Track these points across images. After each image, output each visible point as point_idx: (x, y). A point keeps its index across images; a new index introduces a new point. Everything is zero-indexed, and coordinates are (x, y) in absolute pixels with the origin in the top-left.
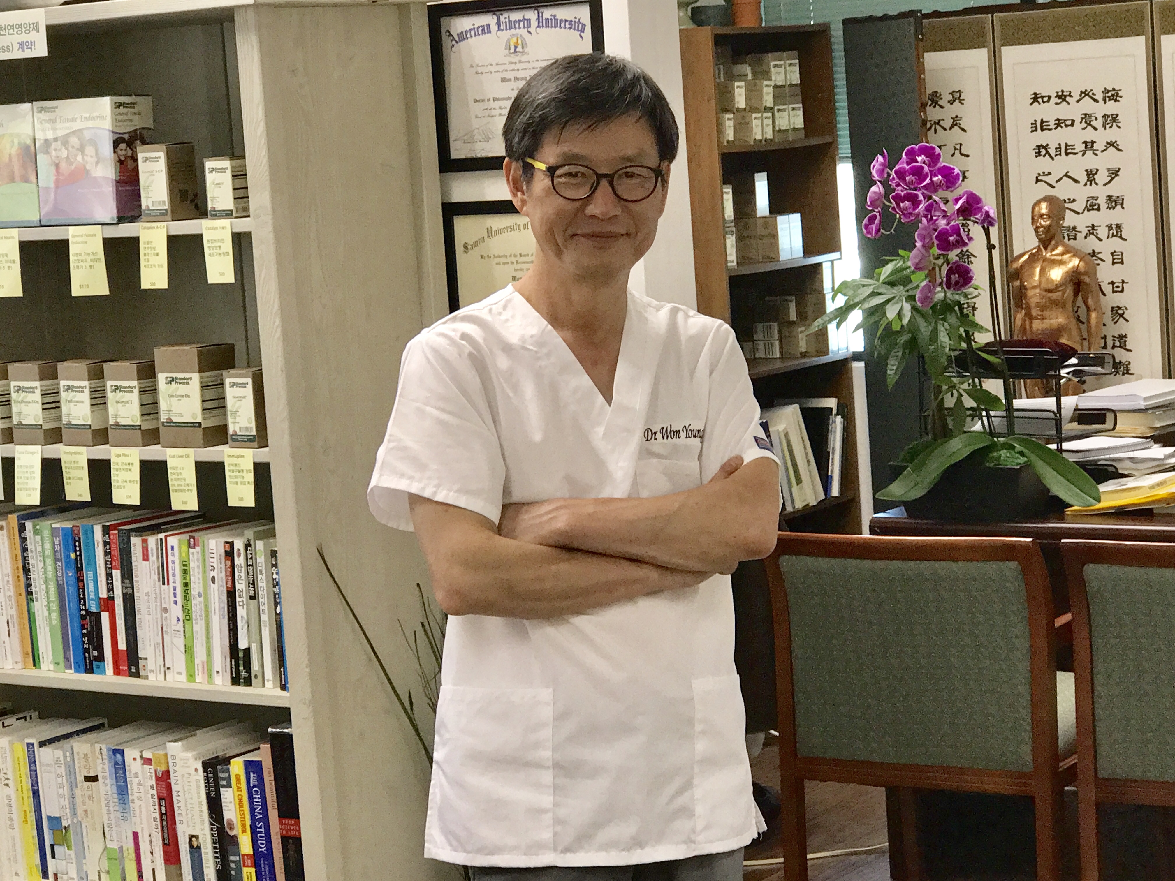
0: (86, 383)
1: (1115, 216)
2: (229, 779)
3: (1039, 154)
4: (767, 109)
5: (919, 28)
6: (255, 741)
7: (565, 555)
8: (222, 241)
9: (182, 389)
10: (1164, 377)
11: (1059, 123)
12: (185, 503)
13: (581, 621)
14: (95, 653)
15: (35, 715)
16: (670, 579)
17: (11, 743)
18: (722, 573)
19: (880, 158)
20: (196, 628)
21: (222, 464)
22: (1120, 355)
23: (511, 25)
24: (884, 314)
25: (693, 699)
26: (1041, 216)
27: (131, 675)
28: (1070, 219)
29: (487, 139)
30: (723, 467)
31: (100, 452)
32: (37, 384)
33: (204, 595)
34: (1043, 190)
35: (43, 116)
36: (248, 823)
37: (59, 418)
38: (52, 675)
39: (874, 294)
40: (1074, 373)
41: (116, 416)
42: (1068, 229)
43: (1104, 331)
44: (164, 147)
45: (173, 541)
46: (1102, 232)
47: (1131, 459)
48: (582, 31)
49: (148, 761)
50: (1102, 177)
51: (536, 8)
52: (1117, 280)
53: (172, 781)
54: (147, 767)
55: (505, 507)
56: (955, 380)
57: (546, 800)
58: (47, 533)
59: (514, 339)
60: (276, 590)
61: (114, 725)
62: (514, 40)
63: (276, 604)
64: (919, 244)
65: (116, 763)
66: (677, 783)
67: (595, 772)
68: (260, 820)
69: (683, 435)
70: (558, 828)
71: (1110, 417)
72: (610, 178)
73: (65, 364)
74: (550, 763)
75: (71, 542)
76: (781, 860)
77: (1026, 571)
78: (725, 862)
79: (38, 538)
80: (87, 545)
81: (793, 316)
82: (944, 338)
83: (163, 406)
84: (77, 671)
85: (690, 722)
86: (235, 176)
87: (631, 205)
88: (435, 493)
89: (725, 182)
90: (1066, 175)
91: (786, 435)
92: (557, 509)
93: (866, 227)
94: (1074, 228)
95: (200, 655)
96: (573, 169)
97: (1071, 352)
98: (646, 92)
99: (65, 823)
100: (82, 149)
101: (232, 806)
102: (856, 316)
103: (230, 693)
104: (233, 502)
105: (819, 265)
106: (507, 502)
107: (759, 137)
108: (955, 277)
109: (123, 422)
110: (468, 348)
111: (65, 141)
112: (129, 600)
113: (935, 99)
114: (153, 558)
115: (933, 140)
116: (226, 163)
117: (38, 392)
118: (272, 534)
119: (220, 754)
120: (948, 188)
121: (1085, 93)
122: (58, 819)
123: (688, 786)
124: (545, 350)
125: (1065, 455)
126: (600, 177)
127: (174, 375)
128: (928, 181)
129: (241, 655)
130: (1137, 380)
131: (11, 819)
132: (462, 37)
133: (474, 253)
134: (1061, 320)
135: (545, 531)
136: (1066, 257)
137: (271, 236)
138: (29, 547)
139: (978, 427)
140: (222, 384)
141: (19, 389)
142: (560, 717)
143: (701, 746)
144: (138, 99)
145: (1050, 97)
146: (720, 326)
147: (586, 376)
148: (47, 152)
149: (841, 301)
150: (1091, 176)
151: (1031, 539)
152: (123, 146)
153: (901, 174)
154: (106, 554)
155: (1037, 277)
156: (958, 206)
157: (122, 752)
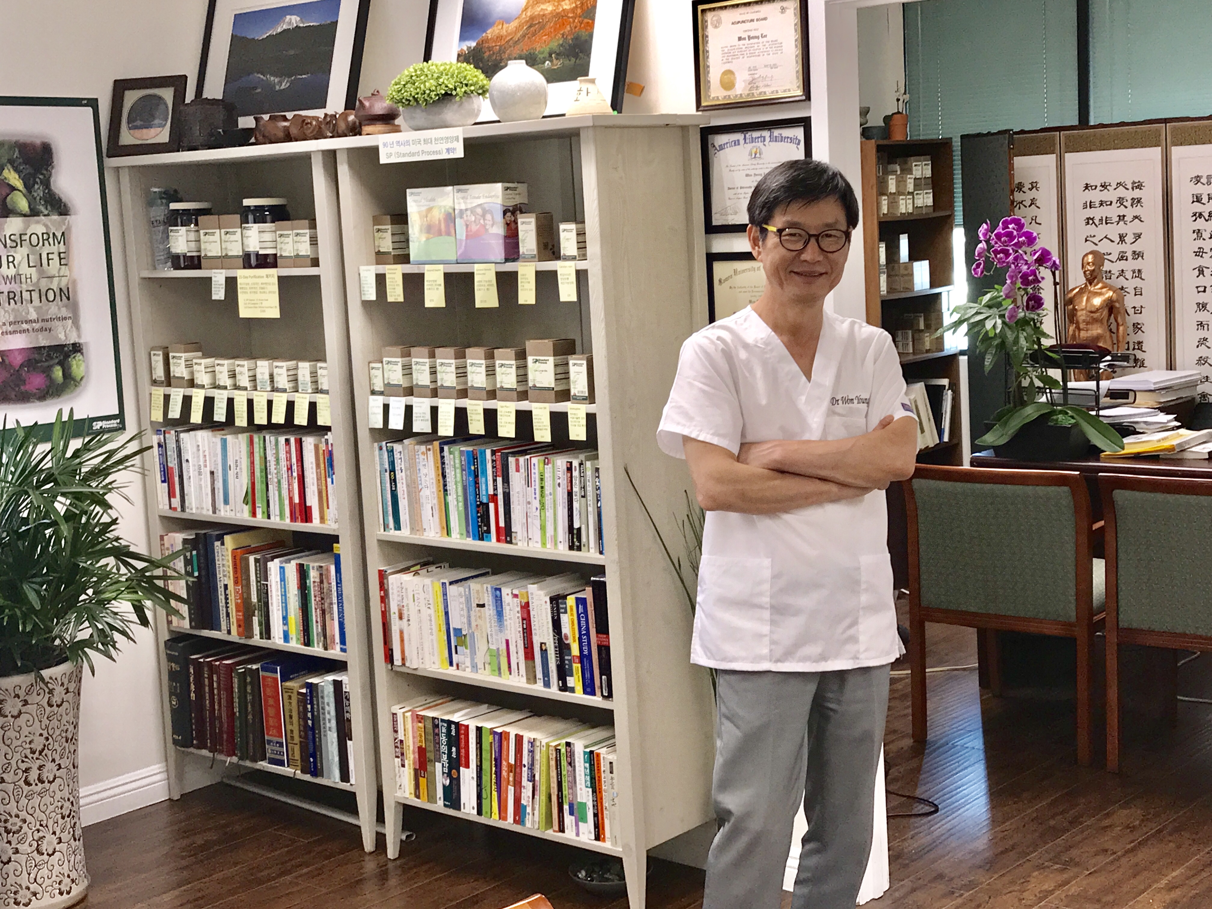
0: (483, 362)
1: (1137, 264)
2: (566, 609)
3: (1088, 223)
4: (909, 193)
5: (1011, 141)
6: (581, 585)
7: (780, 475)
8: (570, 274)
9: (542, 366)
10: (1167, 369)
11: (1101, 204)
12: (542, 437)
13: (787, 517)
14: (485, 528)
15: (447, 565)
16: (846, 492)
17: (432, 581)
18: (879, 489)
19: (985, 226)
20: (547, 514)
21: (567, 413)
22: (1139, 355)
23: (753, 140)
24: (984, 326)
25: (859, 568)
26: (1088, 263)
27: (507, 542)
28: (1107, 266)
29: (736, 213)
30: (881, 422)
31: (491, 404)
32: (453, 361)
33: (554, 494)
34: (1090, 247)
35: (460, 195)
36: (577, 636)
37: (466, 383)
38: (458, 541)
39: (977, 313)
40: (1109, 366)
41: (501, 382)
42: (1106, 272)
43: (1128, 339)
44: (534, 215)
45: (535, 460)
46: (1129, 275)
47: (1145, 422)
48: (799, 144)
49: (516, 596)
50: (1129, 239)
51: (769, 129)
52: (1138, 306)
53: (531, 608)
54: (515, 599)
55: (742, 445)
56: (1029, 369)
57: (765, 629)
58: (457, 454)
59: (750, 340)
60: (598, 492)
61: (494, 573)
62: (755, 150)
63: (598, 501)
64: (1008, 281)
65: (496, 596)
66: (848, 621)
67: (797, 612)
68: (584, 635)
69: (856, 401)
70: (773, 647)
71: (1131, 394)
72: (817, 237)
73: (471, 349)
74: (768, 606)
75: (472, 459)
76: (909, 672)
77: (1073, 493)
78: (877, 672)
79: (452, 456)
80: (482, 462)
81: (922, 326)
82: (1023, 342)
83: (531, 376)
84: (474, 539)
85: (858, 582)
86: (578, 235)
87: (829, 254)
88: (698, 435)
89: (881, 240)
90: (1106, 237)
91: (915, 402)
92: (775, 446)
93: (974, 269)
94: (1110, 272)
95: (550, 531)
96: (793, 231)
97: (1107, 352)
98: (841, 183)
99: (464, 633)
100: (483, 216)
101: (567, 625)
102: (964, 328)
103: (568, 556)
104: (572, 437)
105: (940, 293)
106: (744, 441)
107: (904, 211)
108: (1031, 303)
109: (505, 386)
110: (721, 346)
111: (473, 210)
112: (507, 496)
113: (1020, 187)
114: (522, 470)
115: (1018, 214)
116: (573, 226)
117: (453, 367)
118: (596, 457)
119: (561, 592)
120: (1029, 245)
121: (1119, 184)
122: (460, 630)
123: (854, 623)
124: (769, 348)
125: (1101, 419)
126: (810, 236)
127: (538, 358)
128: (1016, 241)
129: (575, 532)
130: (1149, 371)
131: (431, 629)
132: (722, 147)
133: (726, 285)
134: (1100, 331)
135: (765, 461)
136: (1104, 290)
137: (600, 272)
138: (446, 462)
139: (1043, 399)
140: (567, 364)
141: (442, 364)
142: (776, 577)
143: (864, 598)
144: (519, 185)
145: (1096, 187)
146: (882, 332)
147: (796, 365)
148: (461, 217)
149: (956, 317)
150: (1122, 238)
151: (1078, 473)
152: (509, 214)
153: (999, 236)
154: (493, 467)
155: (1084, 303)
156: (1035, 257)
157: (500, 590)
